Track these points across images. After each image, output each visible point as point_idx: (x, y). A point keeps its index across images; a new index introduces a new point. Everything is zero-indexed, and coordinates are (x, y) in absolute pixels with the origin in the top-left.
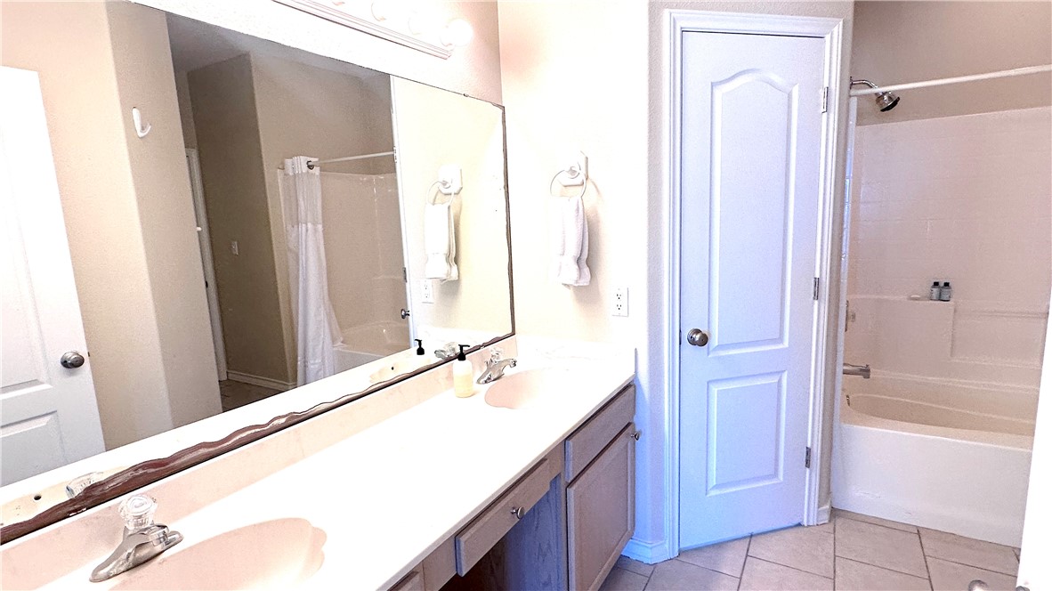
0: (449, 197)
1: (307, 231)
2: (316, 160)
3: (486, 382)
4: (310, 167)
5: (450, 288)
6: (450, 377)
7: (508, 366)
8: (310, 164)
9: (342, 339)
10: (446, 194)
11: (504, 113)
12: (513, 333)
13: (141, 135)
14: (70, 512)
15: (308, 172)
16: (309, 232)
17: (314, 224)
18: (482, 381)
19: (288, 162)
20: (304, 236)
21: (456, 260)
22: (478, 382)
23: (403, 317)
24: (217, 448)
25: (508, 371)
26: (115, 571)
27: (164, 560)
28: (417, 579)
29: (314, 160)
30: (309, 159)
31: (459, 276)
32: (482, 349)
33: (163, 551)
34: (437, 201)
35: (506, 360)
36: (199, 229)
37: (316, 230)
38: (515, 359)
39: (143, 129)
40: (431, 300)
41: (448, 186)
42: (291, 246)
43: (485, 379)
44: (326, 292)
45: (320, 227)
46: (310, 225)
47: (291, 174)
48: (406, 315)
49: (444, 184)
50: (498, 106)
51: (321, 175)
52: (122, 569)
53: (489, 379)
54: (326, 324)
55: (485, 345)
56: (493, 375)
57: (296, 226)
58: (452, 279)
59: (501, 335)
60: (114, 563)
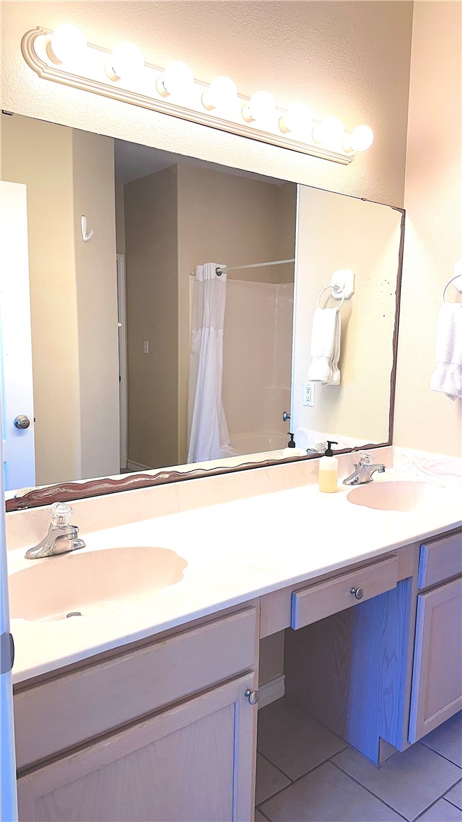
0: (338, 302)
1: (209, 334)
2: (224, 266)
3: (352, 483)
4: (219, 274)
5: (332, 392)
6: (316, 472)
7: (377, 472)
8: (218, 270)
9: (229, 442)
10: (337, 299)
11: (404, 217)
12: (390, 443)
13: (85, 238)
14: (19, 507)
15: (216, 278)
16: (211, 335)
17: (216, 329)
18: (347, 482)
19: (200, 268)
20: (206, 340)
21: (340, 366)
22: (344, 482)
23: (285, 419)
24: (116, 486)
25: (377, 477)
26: (40, 555)
27: (72, 556)
28: (253, 611)
29: (222, 267)
30: (218, 266)
31: (341, 381)
32: (354, 453)
33: (72, 551)
34: (327, 306)
35: (376, 465)
36: (120, 325)
37: (217, 335)
38: (386, 465)
39: (87, 234)
40: (312, 403)
41: (339, 291)
42: (194, 348)
43: (352, 480)
44: (220, 394)
45: (221, 331)
46: (212, 328)
47: (201, 280)
48: (287, 417)
49: (336, 288)
50: (398, 209)
51: (227, 281)
52: (46, 554)
53: (356, 481)
54: (217, 424)
55: (357, 449)
56: (361, 478)
57: (200, 330)
58: (333, 384)
59: (376, 443)
60: (41, 549)
